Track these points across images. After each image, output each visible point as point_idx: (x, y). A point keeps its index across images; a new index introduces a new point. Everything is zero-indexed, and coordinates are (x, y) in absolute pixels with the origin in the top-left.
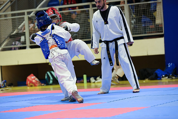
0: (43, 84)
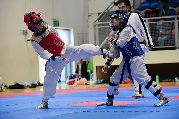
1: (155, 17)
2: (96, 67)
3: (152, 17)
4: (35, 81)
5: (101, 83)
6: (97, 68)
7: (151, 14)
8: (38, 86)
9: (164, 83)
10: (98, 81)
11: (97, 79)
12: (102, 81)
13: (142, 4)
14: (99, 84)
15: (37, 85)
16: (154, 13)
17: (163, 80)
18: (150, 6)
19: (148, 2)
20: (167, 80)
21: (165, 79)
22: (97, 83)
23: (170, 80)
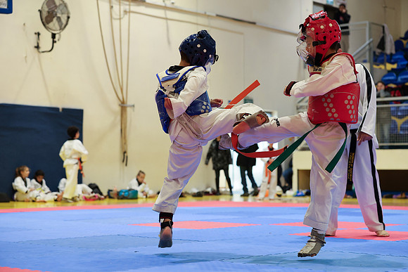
0: (348, 196)
1: (398, 96)
2: (298, 170)
3: (394, 96)
4: (207, 187)
5: (303, 196)
6: (300, 172)
7: (393, 92)
8: (211, 195)
9: (394, 201)
10: (298, 192)
11: (298, 189)
12: (304, 192)
13: (385, 76)
14: (300, 196)
15: (211, 193)
16: (397, 92)
17: (394, 196)
18: (396, 80)
19: (395, 75)
20: (399, 196)
21: (397, 194)
22: (297, 196)
23: (404, 196)
